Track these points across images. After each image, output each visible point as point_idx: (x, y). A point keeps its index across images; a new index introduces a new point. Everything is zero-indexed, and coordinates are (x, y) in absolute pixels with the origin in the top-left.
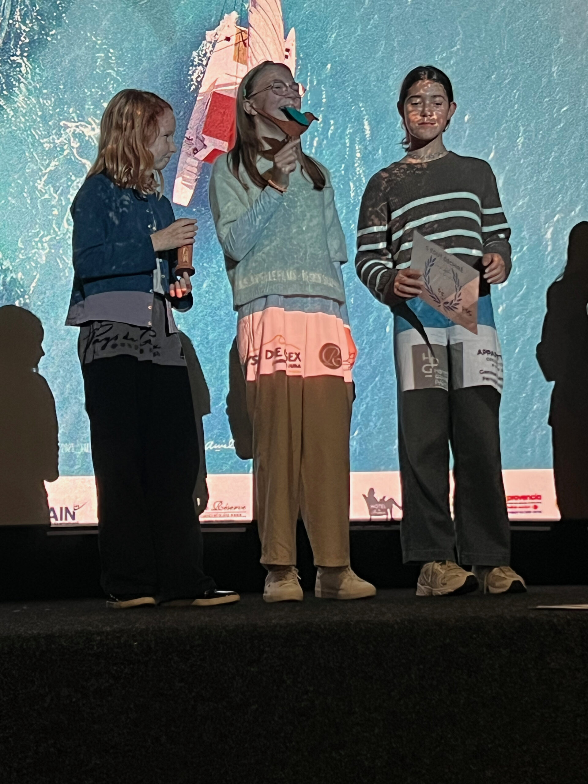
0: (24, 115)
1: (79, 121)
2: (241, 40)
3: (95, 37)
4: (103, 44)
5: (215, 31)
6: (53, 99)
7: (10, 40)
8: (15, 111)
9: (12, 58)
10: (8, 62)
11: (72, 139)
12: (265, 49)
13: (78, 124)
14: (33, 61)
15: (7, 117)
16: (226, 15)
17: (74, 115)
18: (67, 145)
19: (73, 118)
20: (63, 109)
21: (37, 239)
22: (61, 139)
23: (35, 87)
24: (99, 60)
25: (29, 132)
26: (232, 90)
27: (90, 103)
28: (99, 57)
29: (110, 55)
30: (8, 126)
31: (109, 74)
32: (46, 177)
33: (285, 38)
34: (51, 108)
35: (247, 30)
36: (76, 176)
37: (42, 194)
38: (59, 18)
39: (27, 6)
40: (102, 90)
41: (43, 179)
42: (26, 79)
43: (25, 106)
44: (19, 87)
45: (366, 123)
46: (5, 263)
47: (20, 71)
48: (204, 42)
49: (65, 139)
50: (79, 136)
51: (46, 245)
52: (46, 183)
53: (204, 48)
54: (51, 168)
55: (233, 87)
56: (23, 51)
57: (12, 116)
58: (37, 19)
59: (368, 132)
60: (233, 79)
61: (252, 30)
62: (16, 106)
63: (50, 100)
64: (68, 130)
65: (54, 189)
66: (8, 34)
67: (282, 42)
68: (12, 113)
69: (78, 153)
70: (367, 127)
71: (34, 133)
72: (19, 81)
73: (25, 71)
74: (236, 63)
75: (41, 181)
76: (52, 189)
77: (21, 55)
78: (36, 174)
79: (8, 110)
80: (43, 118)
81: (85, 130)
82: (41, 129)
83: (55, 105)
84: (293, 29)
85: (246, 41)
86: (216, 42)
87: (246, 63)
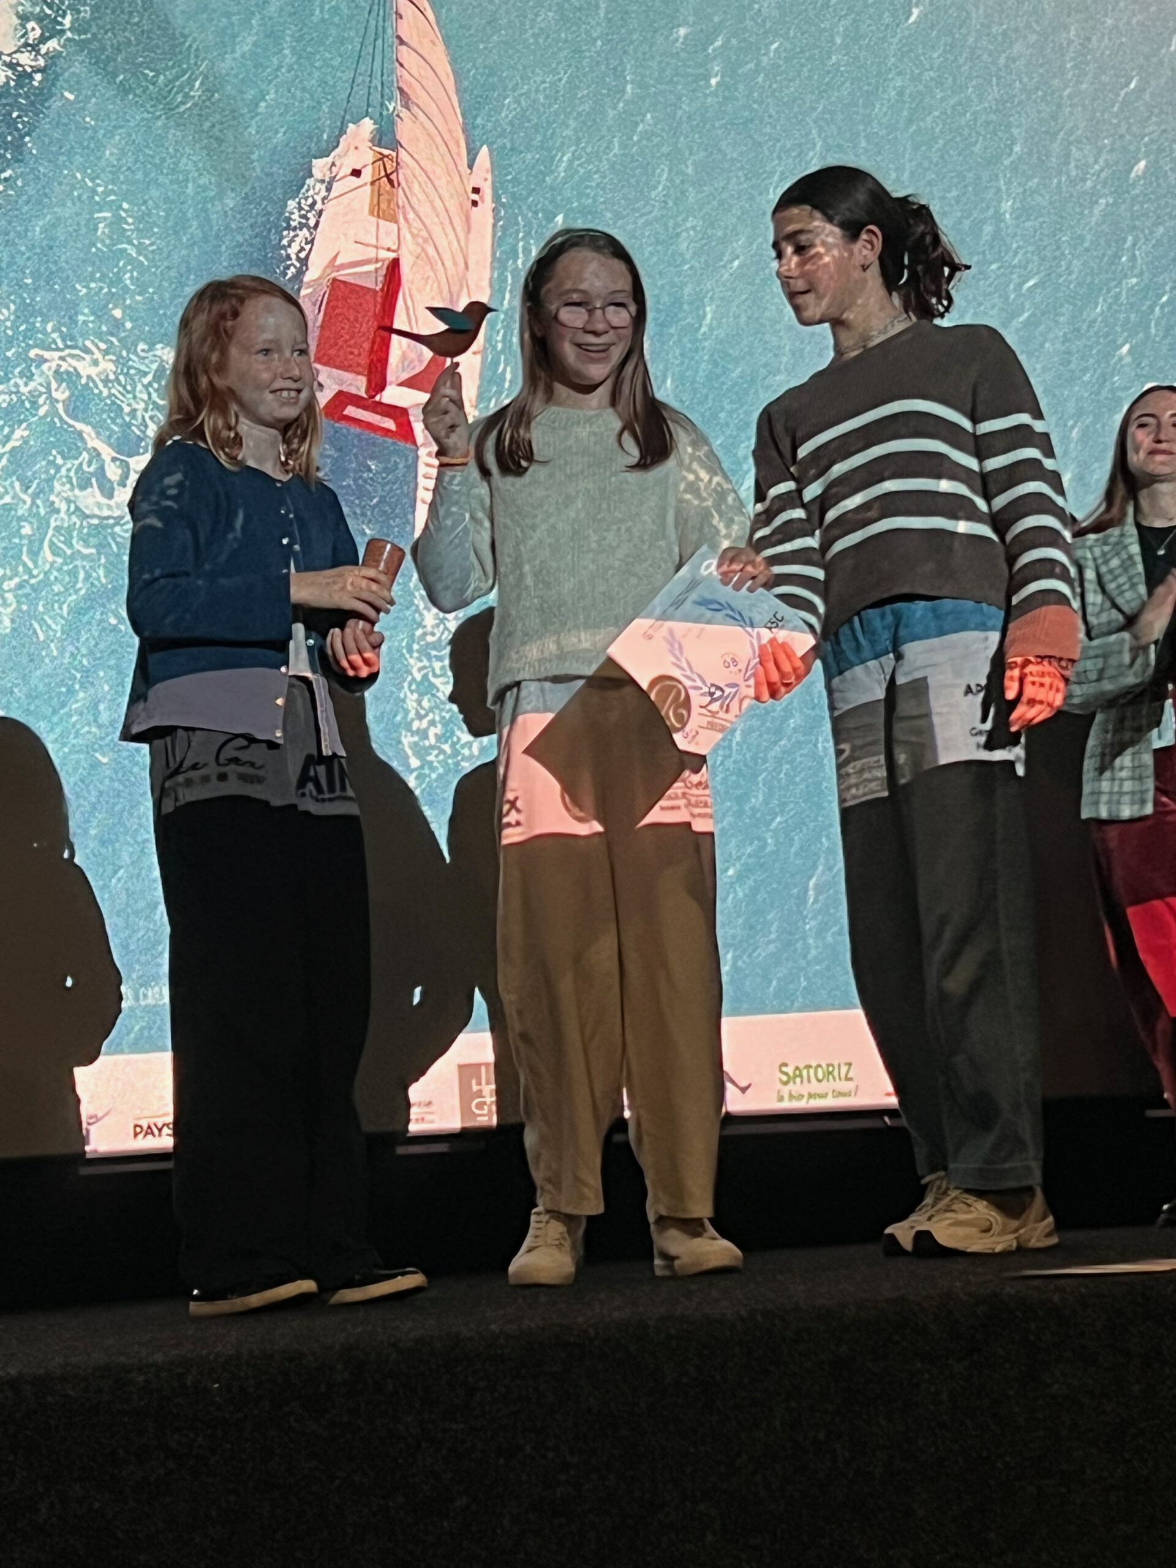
2: (383, 173)
3: (92, 180)
5: (330, 160)
12: (431, 191)
16: (351, 125)
19: (54, 342)
22: (32, 385)
26: (368, 273)
29: (124, 214)
33: (470, 167)
35: (394, 154)
48: (310, 182)
53: (311, 193)
55: (371, 268)
60: (371, 253)
61: (402, 154)
67: (463, 173)
74: (374, 220)
76: (17, 485)
84: (485, 149)
85: (393, 177)
86: (333, 179)
87: (394, 219)
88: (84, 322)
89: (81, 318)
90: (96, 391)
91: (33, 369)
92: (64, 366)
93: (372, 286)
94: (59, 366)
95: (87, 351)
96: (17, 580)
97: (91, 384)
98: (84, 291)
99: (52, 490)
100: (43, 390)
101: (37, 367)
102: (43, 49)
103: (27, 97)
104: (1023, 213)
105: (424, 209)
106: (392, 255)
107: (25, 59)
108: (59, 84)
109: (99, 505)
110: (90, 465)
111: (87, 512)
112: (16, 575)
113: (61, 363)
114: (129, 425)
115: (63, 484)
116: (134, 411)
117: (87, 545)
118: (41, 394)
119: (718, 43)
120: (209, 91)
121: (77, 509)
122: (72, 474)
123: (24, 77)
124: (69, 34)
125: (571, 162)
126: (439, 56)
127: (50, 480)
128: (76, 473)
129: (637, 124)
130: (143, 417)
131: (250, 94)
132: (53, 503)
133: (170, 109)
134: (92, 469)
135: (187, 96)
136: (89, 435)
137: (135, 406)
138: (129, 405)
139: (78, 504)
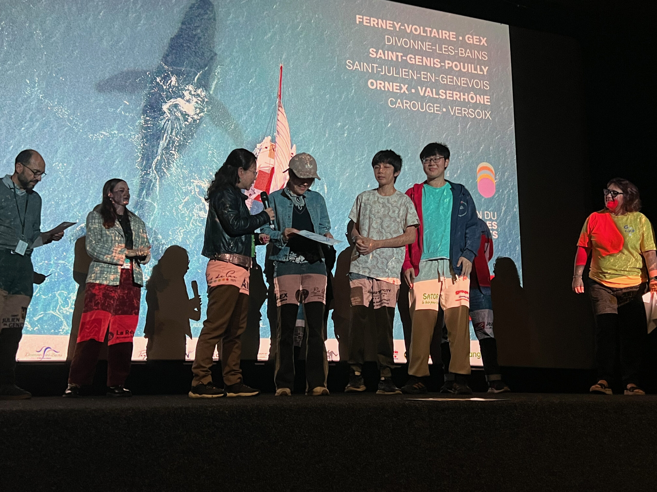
0: (175, 176)
2: (272, 148)
3: (208, 144)
4: (211, 147)
5: (261, 144)
7: (170, 143)
8: (171, 174)
9: (171, 152)
11: (196, 188)
12: (282, 153)
13: (199, 181)
14: (180, 153)
16: (266, 137)
17: (197, 177)
19: (197, 179)
20: (192, 174)
21: (178, 231)
22: (191, 187)
23: (180, 165)
24: (209, 154)
25: (177, 184)
26: (267, 170)
31: (213, 160)
32: (183, 204)
33: (291, 148)
34: (187, 174)
35: (275, 144)
36: (196, 204)
37: (181, 211)
38: (192, 135)
39: (178, 129)
40: (210, 167)
41: (182, 205)
42: (176, 161)
43: (175, 173)
44: (173, 164)
45: (325, 186)
46: (163, 241)
47: (174, 157)
48: (256, 148)
49: (193, 188)
50: (199, 187)
51: (182, 233)
52: (183, 206)
54: (186, 200)
55: (268, 168)
56: (175, 149)
57: (170, 177)
58: (182, 135)
59: (326, 190)
60: (268, 165)
61: (277, 144)
62: (171, 172)
63: (187, 170)
64: (194, 184)
66: (169, 141)
67: (290, 150)
68: (169, 175)
69: (198, 194)
70: (326, 188)
71: (179, 184)
72: (173, 162)
73: (176, 157)
74: (269, 158)
76: (186, 209)
77: (175, 150)
78: (179, 202)
80: (184, 178)
81: (202, 184)
82: (182, 183)
83: (189, 172)
84: (295, 145)
85: (274, 149)
86: (261, 149)
87: (273, 158)
88: (203, 175)
91: (191, 184)
92: (198, 184)
93: (267, 172)
95: (204, 181)
96: (184, 230)
97: (204, 188)
99: (193, 211)
102: (200, 115)
103: (195, 125)
104: (410, 169)
105: (280, 157)
106: (273, 166)
107: (196, 117)
108: (203, 122)
109: (203, 215)
112: (183, 228)
115: (196, 210)
117: (200, 224)
119: (347, 127)
120: (235, 127)
121: (199, 215)
122: (198, 208)
123: (195, 121)
124: (206, 112)
125: (313, 150)
126: (286, 124)
127: (193, 208)
129: (328, 143)
131: (245, 129)
132: (193, 214)
133: (226, 130)
135: (231, 128)
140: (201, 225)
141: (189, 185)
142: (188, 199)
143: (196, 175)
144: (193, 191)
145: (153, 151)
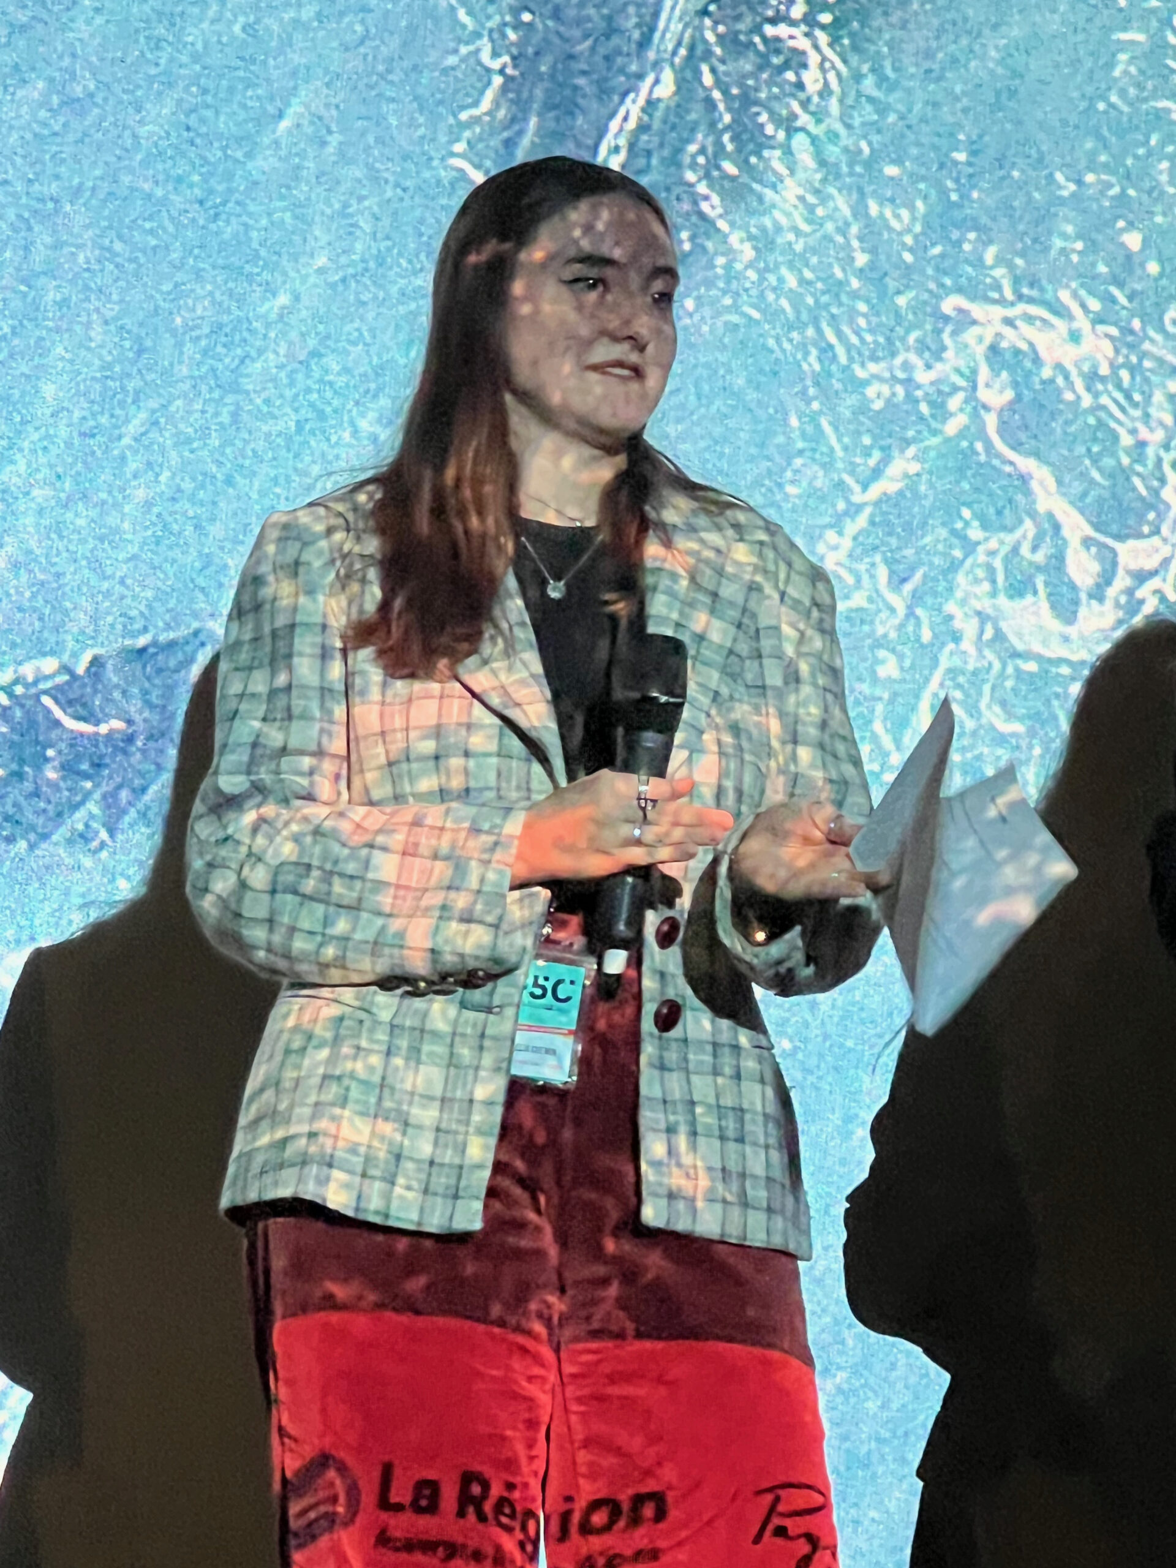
1: (1020, 297)
6: (920, 204)
8: (764, 243)
10: (751, 44)
11: (984, 373)
13: (1010, 312)
14: (855, 48)
15: (728, 267)
17: (999, 272)
18: (961, 396)
19: (998, 288)
20: (958, 244)
23: (853, 155)
24: (1123, 57)
25: (810, 332)
27: (1070, 229)
28: (1123, 46)
30: (728, 301)
34: (909, 240)
36: (985, 526)
42: (819, 116)
43: (805, 227)
44: (788, 151)
47: (800, 86)
49: (958, 371)
52: (863, 548)
57: (750, 265)
62: (767, 222)
63: (912, 208)
64: (970, 335)
65: (892, 573)
68: (748, 252)
71: (831, 338)
72: (789, 125)
73: (819, 86)
75: (840, 533)
79: (734, 239)
82: (862, 322)
83: (927, 225)
88: (1063, 251)
89: (1058, 243)
90: (1069, 396)
91: (946, 337)
94: (998, 335)
97: (1060, 381)
98: (1072, 187)
100: (961, 383)
101: (954, 333)
110: (1035, 549)
111: (1020, 647)
113: (1008, 331)
114: (1126, 474)
115: (977, 581)
116: (1142, 444)
117: (1010, 716)
118: (956, 389)
121: (999, 636)
122: (998, 563)
128: (1007, 560)
130: (1159, 461)
132: (950, 618)
134: (1039, 557)
136: (1041, 483)
137: (1144, 433)
138: (1133, 432)
139: (1003, 625)
140: (1018, 727)
141: (922, 347)
142: (912, 480)
143: (990, 255)
144: (954, 402)
145: (611, 30)
